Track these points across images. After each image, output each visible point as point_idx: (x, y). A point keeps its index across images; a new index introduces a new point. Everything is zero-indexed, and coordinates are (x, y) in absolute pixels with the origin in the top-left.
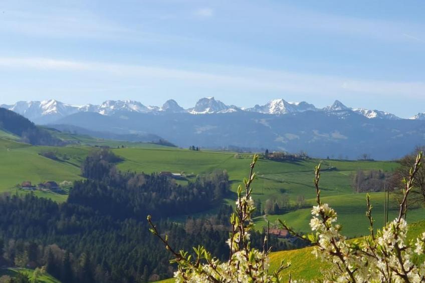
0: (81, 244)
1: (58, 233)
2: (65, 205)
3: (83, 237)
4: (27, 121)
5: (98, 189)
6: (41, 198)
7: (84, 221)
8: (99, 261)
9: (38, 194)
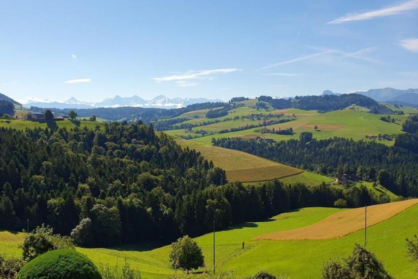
0: (401, 170)
1: (388, 163)
2: (392, 148)
3: (403, 165)
4: (373, 100)
5: (412, 139)
6: (379, 144)
7: (403, 156)
8: (411, 180)
9: (377, 141)
